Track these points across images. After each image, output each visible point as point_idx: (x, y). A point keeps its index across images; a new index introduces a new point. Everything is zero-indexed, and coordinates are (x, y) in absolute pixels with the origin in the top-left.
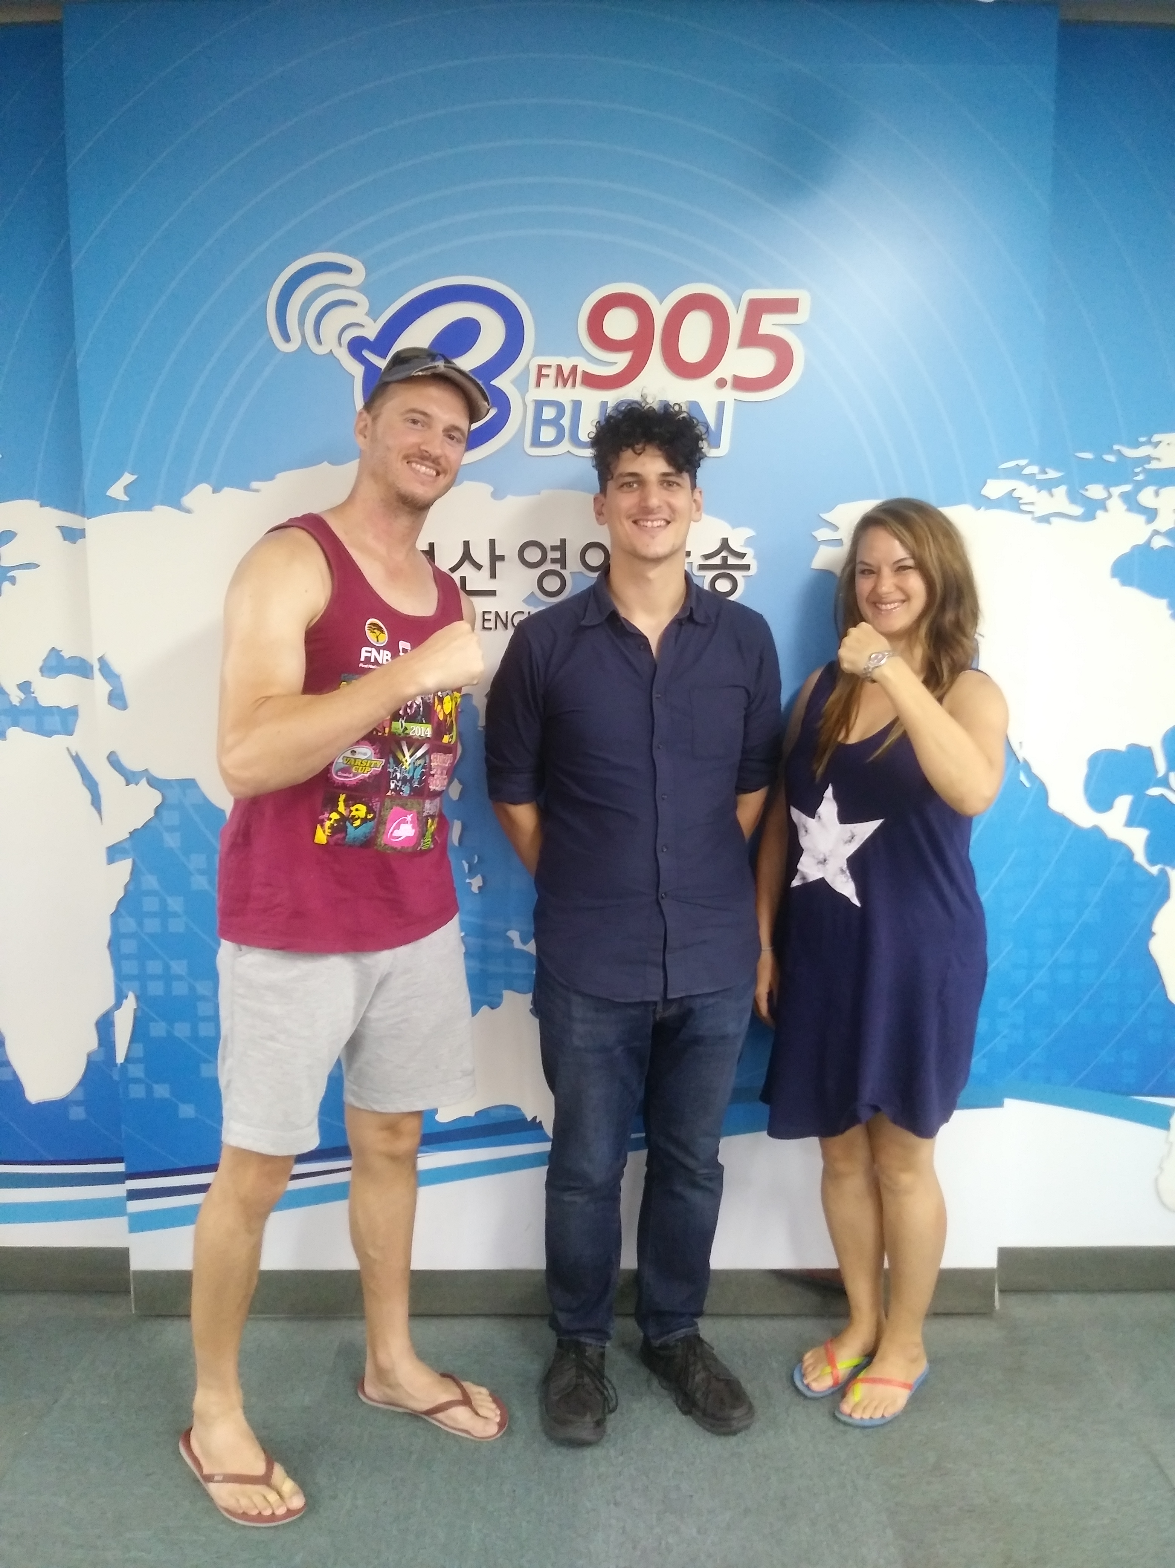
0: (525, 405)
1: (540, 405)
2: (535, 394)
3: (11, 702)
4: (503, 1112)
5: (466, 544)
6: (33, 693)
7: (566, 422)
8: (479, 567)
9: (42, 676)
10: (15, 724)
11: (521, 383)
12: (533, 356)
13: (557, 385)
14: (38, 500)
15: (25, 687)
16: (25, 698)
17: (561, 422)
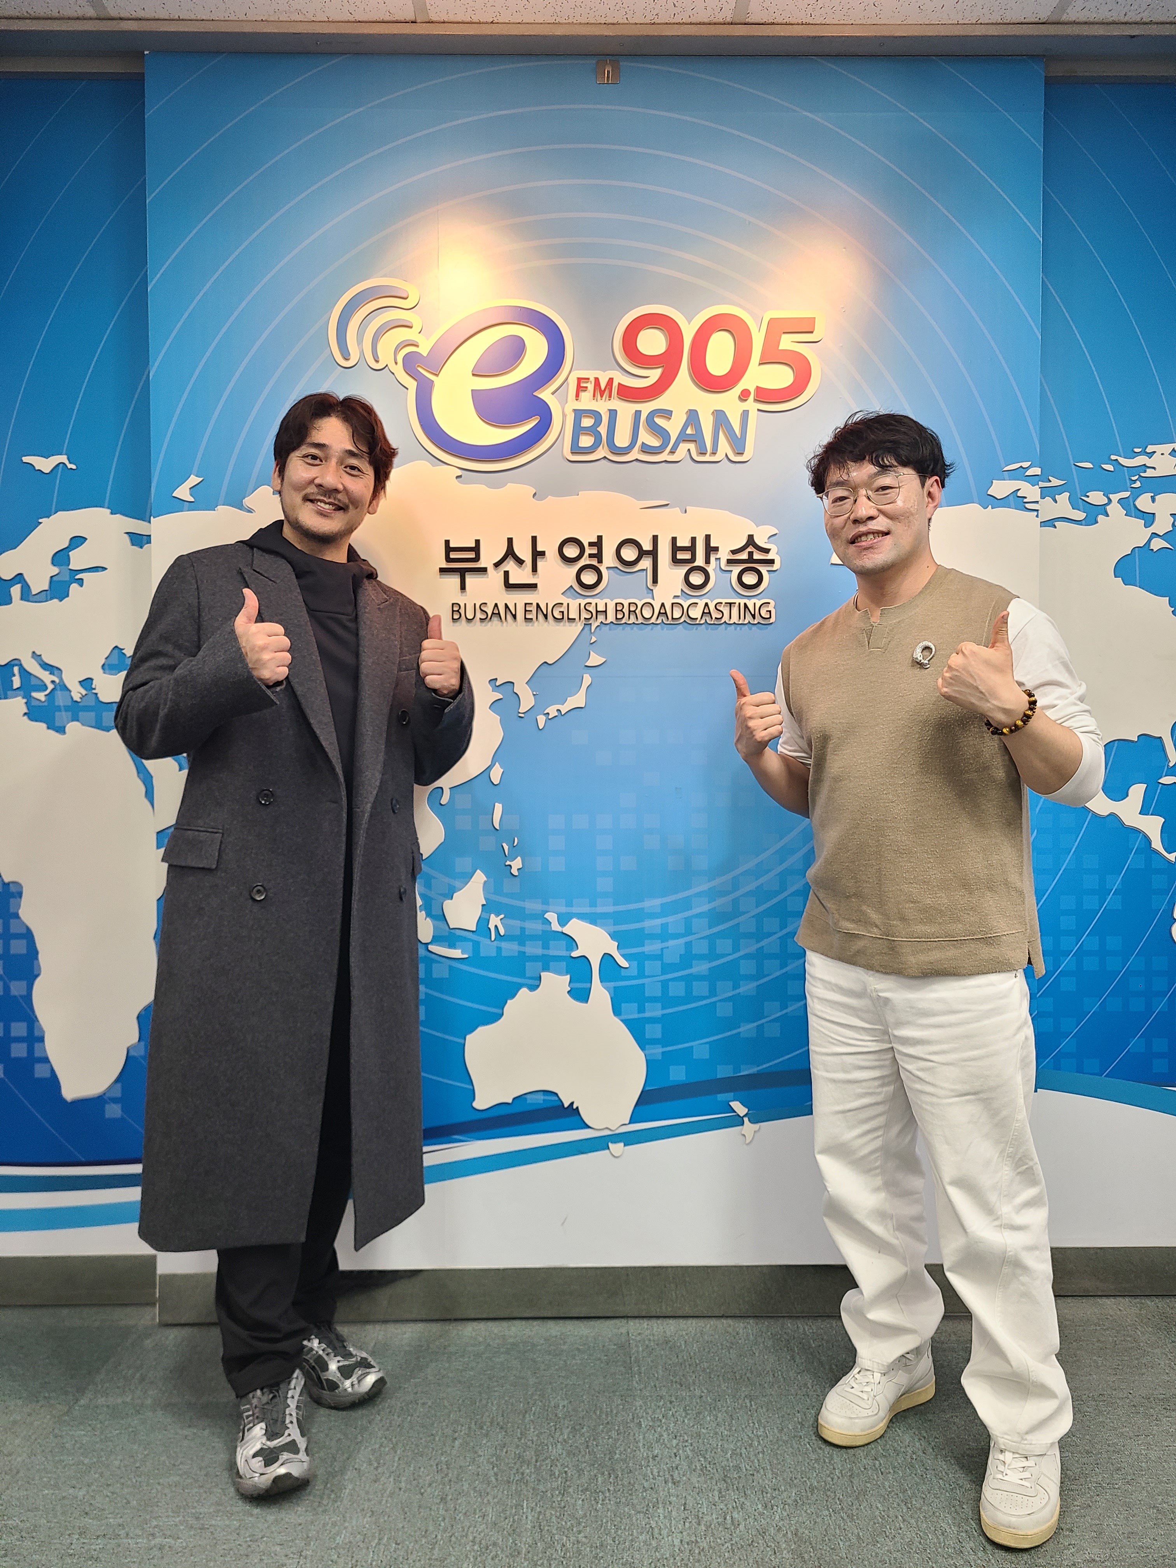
0: (565, 415)
1: (579, 414)
2: (573, 405)
3: (72, 698)
4: (541, 1098)
5: (510, 541)
6: (94, 689)
7: (603, 430)
8: (520, 562)
9: (104, 673)
10: (75, 718)
11: (561, 394)
12: (573, 370)
13: (594, 396)
14: (108, 508)
15: (87, 683)
16: (86, 695)
17: (598, 429)
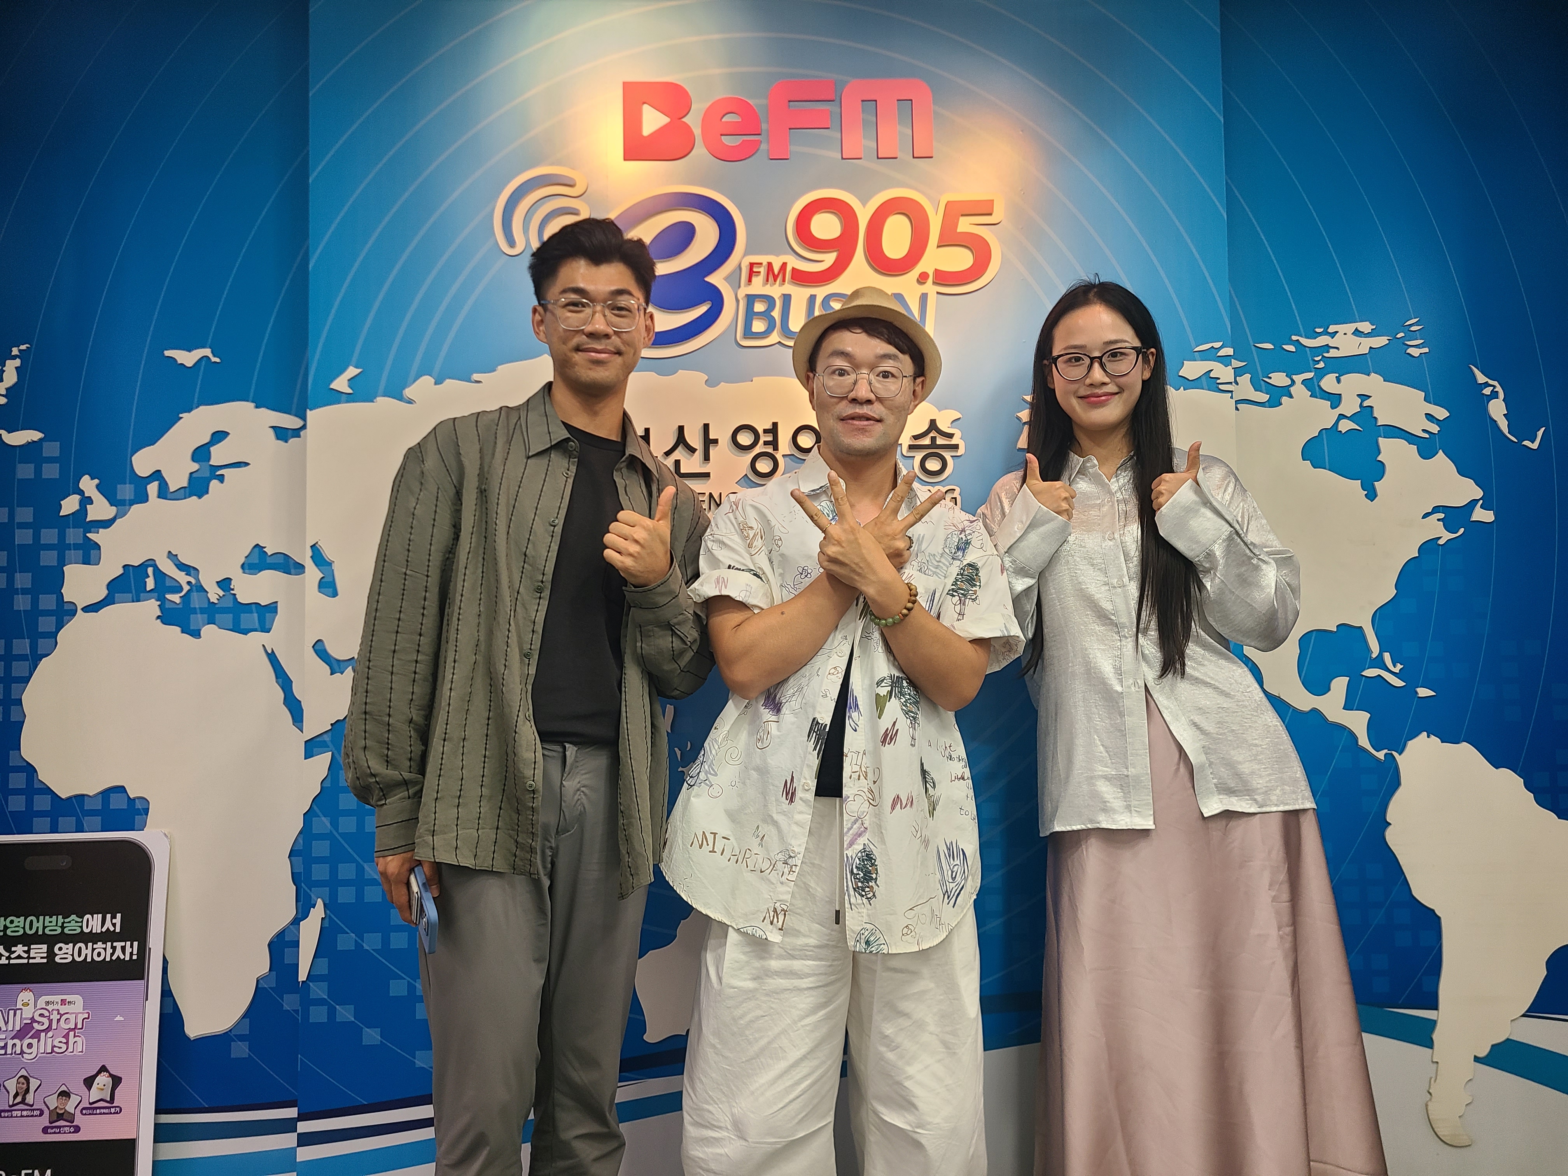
0: (737, 301)
1: (751, 299)
2: (745, 289)
3: (209, 600)
5: (681, 429)
6: (233, 590)
7: (776, 314)
8: (693, 450)
9: (244, 572)
10: (212, 622)
11: (734, 280)
12: (745, 255)
13: (767, 280)
14: (253, 402)
15: (224, 584)
16: (223, 596)
17: (773, 314)
